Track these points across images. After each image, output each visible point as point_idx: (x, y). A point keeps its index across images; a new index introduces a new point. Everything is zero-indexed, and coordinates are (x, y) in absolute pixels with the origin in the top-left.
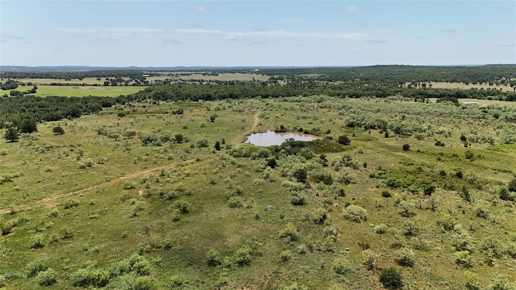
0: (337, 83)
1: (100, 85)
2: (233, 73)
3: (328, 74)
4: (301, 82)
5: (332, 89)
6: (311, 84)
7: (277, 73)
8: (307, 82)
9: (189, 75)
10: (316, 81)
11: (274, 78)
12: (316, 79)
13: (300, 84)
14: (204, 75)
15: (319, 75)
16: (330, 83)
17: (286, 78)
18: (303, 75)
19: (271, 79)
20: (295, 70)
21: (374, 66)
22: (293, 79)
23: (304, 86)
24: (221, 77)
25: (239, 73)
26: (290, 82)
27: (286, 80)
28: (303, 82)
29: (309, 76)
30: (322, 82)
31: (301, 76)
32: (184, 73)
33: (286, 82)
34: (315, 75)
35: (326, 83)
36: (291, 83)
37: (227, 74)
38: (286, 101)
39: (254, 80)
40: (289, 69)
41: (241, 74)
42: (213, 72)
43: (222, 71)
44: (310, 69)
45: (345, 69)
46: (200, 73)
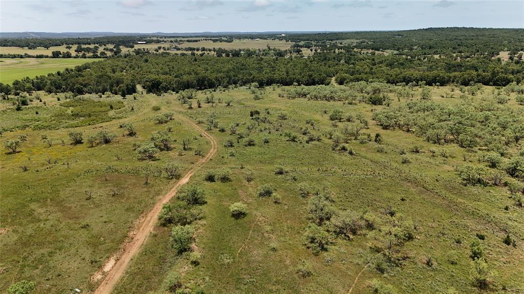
0: (387, 53)
1: (47, 57)
2: (252, 39)
3: (370, 39)
4: (334, 52)
5: (387, 65)
6: (350, 55)
7: (304, 38)
8: (342, 51)
9: (197, 41)
10: (355, 50)
11: (298, 46)
12: (355, 47)
13: (333, 55)
14: (215, 41)
15: (358, 41)
16: (376, 52)
17: (315, 46)
18: (338, 41)
19: (295, 46)
20: (328, 34)
21: (426, 29)
22: (324, 47)
23: (338, 58)
24: (236, 45)
25: (260, 38)
26: (319, 51)
27: (314, 48)
28: (337, 51)
29: (346, 42)
30: (365, 51)
31: (334, 42)
32: (190, 39)
33: (314, 51)
34: (352, 41)
35: (371, 53)
36: (320, 53)
37: (246, 41)
38: (304, 95)
39: (269, 48)
40: (320, 34)
41: (261, 40)
42: (230, 38)
43: (240, 37)
44: (346, 33)
45: (390, 33)
46: (211, 39)
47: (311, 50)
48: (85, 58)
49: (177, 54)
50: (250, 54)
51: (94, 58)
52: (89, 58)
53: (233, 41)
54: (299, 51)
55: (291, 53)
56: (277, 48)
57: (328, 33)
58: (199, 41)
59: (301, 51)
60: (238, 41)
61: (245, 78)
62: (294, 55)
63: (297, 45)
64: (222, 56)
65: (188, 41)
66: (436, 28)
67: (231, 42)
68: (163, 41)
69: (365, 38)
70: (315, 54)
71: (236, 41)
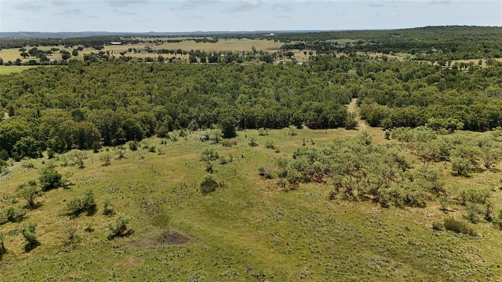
2: (239, 38)
3: (367, 39)
9: (178, 41)
11: (289, 47)
14: (198, 41)
18: (332, 42)
19: (285, 48)
20: (319, 34)
21: (425, 28)
24: (221, 47)
26: (314, 55)
27: (307, 51)
32: (171, 39)
34: (347, 40)
37: (232, 40)
39: (255, 51)
40: (311, 33)
41: (248, 40)
42: (216, 38)
43: (227, 36)
44: (339, 32)
45: (385, 32)
46: (194, 39)
47: (305, 53)
48: (20, 65)
49: (141, 59)
50: (231, 58)
51: (30, 65)
52: (24, 65)
53: (217, 41)
54: (290, 55)
55: (281, 56)
56: (264, 51)
57: (319, 32)
58: (181, 41)
59: (293, 55)
60: (223, 41)
61: (202, 114)
62: (286, 60)
63: (287, 46)
64: (195, 61)
65: (169, 41)
66: (435, 27)
67: (215, 42)
68: (142, 41)
69: (362, 38)
70: (310, 58)
71: (221, 41)
